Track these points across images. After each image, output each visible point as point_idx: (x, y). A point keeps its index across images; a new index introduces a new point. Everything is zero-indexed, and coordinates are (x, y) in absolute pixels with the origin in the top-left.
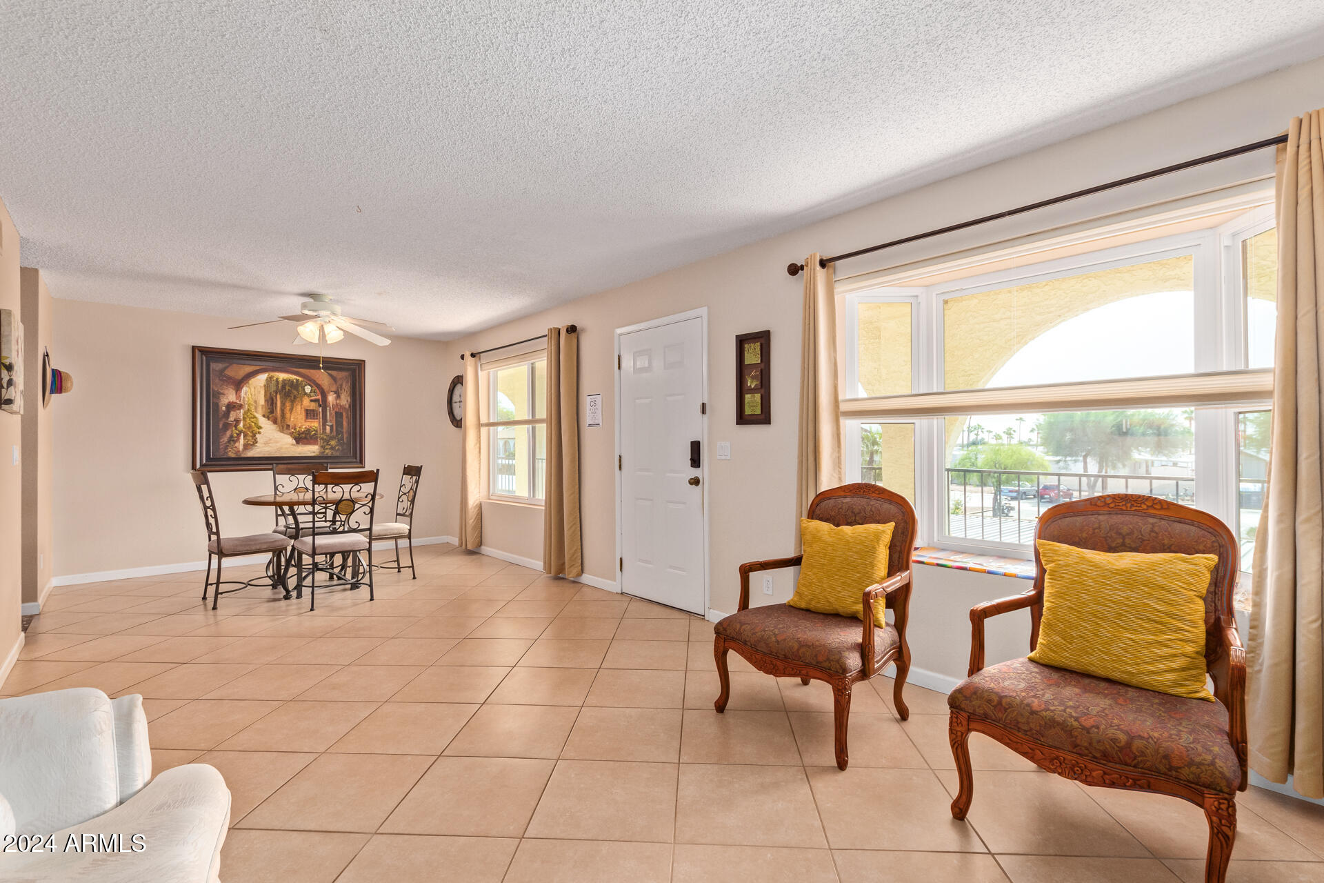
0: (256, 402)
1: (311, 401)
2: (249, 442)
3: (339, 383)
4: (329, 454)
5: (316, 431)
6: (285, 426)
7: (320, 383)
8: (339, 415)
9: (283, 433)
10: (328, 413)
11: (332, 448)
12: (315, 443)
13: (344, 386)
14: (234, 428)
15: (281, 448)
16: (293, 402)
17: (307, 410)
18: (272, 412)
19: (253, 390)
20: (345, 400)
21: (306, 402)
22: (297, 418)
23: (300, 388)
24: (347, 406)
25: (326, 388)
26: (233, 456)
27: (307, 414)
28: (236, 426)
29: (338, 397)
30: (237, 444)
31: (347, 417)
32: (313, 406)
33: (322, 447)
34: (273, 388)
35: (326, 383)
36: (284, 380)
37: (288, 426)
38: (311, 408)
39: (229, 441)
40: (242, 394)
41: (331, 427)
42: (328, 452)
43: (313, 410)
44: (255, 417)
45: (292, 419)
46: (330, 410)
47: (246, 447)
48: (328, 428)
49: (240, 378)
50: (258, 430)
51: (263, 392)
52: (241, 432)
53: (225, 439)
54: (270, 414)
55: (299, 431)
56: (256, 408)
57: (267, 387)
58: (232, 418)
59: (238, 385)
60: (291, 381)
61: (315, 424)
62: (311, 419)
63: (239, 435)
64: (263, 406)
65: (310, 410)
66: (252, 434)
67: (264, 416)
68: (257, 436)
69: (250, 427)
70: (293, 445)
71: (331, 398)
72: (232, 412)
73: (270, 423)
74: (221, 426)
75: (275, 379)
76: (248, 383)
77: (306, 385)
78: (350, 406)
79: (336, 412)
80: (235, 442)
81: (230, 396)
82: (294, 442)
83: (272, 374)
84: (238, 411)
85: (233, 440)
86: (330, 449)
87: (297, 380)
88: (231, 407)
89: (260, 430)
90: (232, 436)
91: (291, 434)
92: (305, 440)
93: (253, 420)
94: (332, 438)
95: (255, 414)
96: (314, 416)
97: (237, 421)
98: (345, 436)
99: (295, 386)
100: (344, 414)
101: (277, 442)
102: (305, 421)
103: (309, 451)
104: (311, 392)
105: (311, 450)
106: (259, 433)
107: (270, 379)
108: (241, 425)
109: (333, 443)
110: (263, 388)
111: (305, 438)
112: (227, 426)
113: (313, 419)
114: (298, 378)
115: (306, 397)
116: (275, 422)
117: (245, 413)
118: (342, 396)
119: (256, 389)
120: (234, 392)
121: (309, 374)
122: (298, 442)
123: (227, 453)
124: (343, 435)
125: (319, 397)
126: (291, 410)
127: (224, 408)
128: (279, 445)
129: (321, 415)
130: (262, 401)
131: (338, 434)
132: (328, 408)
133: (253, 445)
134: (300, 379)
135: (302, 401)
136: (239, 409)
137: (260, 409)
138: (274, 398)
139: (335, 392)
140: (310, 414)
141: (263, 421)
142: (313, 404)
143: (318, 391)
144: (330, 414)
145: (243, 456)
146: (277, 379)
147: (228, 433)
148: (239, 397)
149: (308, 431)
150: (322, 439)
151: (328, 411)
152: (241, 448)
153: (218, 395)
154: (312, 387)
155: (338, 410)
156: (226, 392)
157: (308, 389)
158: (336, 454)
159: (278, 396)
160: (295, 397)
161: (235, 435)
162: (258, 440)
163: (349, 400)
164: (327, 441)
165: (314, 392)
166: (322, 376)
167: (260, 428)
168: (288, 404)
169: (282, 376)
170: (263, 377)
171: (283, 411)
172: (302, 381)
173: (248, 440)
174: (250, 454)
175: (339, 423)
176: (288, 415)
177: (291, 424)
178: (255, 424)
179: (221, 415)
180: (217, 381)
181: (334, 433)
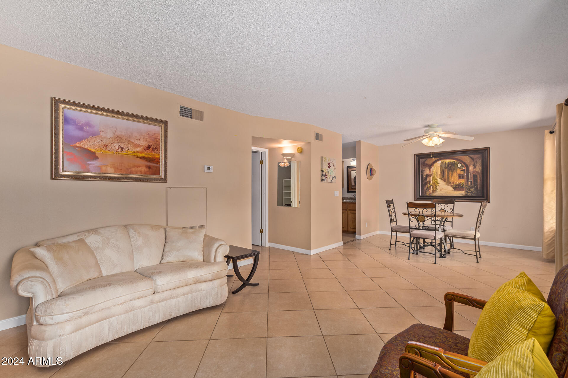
0: (437, 173)
1: (461, 170)
2: (434, 190)
3: (475, 160)
4: (470, 195)
5: (464, 184)
6: (449, 183)
7: (465, 162)
8: (475, 176)
9: (448, 185)
10: (469, 176)
11: (472, 192)
12: (463, 190)
13: (478, 162)
14: (429, 184)
15: (447, 192)
16: (452, 172)
17: (459, 175)
18: (443, 177)
19: (435, 168)
20: (479, 169)
21: (459, 171)
22: (455, 179)
23: (456, 165)
24: (480, 172)
25: (468, 164)
26: (428, 195)
27: (459, 176)
28: (429, 183)
29: (475, 166)
30: (429, 191)
31: (480, 177)
32: (462, 173)
33: (467, 192)
34: (444, 166)
35: (468, 162)
36: (448, 163)
37: (450, 182)
38: (461, 174)
39: (427, 189)
40: (432, 170)
41: (471, 182)
42: (469, 194)
43: (462, 175)
44: (436, 179)
45: (452, 180)
46: (470, 174)
47: (433, 191)
48: (469, 183)
49: (431, 164)
50: (437, 185)
51: (439, 169)
52: (431, 185)
53: (425, 188)
54: (443, 178)
55: (455, 185)
56: (437, 176)
57: (441, 166)
58: (428, 180)
59: (430, 166)
60: (451, 163)
61: (463, 181)
62: (461, 179)
63: (430, 187)
64: (439, 174)
65: (461, 175)
66: (435, 186)
67: (440, 179)
68: (437, 187)
69: (434, 184)
70: (453, 191)
71: (471, 168)
72: (428, 178)
73: (442, 181)
74: (424, 183)
75: (444, 162)
76: (434, 165)
77: (458, 164)
78: (481, 172)
79: (474, 175)
80: (429, 189)
81: (427, 171)
82: (453, 189)
83: (443, 160)
84: (430, 177)
85: (428, 189)
86: (470, 193)
87: (454, 162)
88: (428, 176)
89: (439, 185)
90: (428, 187)
91: (452, 186)
92: (458, 189)
93: (435, 180)
94: (471, 188)
95: (437, 178)
96: (462, 177)
97: (430, 181)
98: (479, 186)
99: (453, 164)
100: (478, 176)
101: (445, 189)
102: (458, 180)
103: (460, 193)
104: (461, 166)
105: (461, 193)
106: (438, 186)
107: (442, 163)
108: (431, 183)
109: (472, 190)
110: (440, 167)
111: (458, 188)
112: (426, 183)
113: (462, 179)
114: (454, 161)
115: (458, 169)
116: (445, 181)
117: (433, 178)
118: (477, 167)
119: (437, 168)
120: (428, 170)
121: (460, 158)
122: (455, 190)
123: (426, 194)
124: (477, 186)
125: (465, 168)
126: (452, 175)
127: (425, 176)
128: (446, 191)
129: (466, 176)
130: (439, 172)
131: (474, 185)
132: (469, 173)
133: (436, 191)
134: (456, 161)
135: (457, 171)
136: (430, 176)
137: (439, 176)
138: (444, 171)
139: (473, 165)
140: (460, 177)
141: (439, 181)
142: (462, 172)
143: (464, 166)
144: (471, 176)
145: (432, 195)
146: (445, 162)
147: (426, 186)
148: (430, 171)
149: (460, 184)
150: (466, 188)
151: (469, 175)
152: (431, 192)
153: (422, 171)
154: (461, 164)
155: (474, 174)
156: (425, 170)
157: (459, 165)
158: (474, 195)
159: (446, 170)
160: (453, 169)
161: (429, 187)
162: (438, 189)
163: (481, 168)
164: (469, 189)
165: (463, 166)
166: (466, 159)
167: (438, 184)
168: (450, 173)
169: (447, 161)
170: (439, 163)
171: (448, 176)
172: (456, 162)
173: (434, 189)
174: (434, 194)
175: (475, 181)
176: (450, 178)
177: (452, 182)
178: (437, 182)
179: (424, 179)
180: (422, 166)
181: (473, 185)
